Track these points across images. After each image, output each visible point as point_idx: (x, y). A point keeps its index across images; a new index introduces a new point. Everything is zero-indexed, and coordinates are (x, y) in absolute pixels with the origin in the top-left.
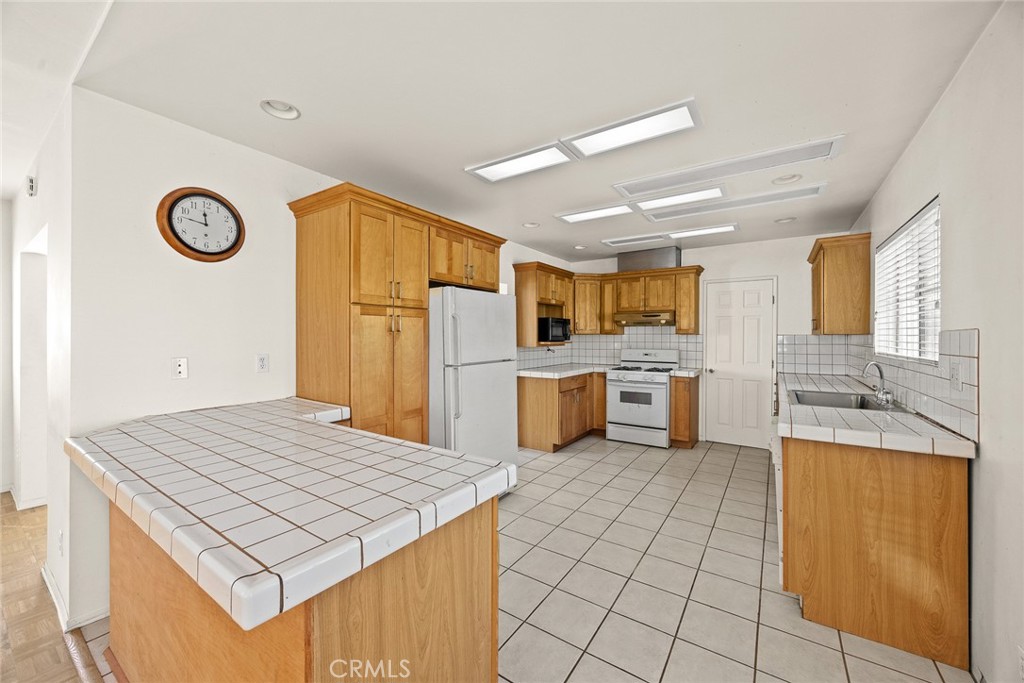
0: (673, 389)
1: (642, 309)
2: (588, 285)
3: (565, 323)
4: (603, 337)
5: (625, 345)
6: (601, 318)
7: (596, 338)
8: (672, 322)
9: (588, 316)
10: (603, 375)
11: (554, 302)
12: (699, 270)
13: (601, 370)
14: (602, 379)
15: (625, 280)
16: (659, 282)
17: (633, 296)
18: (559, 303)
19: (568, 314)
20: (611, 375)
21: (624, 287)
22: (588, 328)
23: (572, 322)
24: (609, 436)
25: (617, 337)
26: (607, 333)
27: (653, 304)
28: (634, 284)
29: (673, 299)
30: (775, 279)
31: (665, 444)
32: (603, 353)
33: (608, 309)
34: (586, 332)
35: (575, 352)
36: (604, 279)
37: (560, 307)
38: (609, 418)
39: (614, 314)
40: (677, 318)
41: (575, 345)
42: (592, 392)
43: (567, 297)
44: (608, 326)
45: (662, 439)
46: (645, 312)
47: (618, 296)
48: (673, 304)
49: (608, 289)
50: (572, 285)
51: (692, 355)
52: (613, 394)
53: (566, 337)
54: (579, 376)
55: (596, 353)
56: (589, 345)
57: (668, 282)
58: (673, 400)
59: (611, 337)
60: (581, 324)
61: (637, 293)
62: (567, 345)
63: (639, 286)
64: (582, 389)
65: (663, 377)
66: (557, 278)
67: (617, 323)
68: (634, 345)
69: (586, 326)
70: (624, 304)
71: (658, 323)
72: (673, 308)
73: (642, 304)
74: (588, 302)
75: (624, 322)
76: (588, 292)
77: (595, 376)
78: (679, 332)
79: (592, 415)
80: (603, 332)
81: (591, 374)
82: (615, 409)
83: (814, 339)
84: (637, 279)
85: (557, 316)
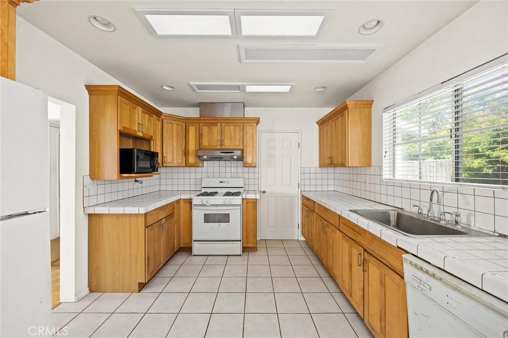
0: (245, 208)
1: (219, 147)
2: (175, 125)
3: (152, 156)
4: (187, 169)
5: (204, 175)
6: (186, 153)
7: (181, 169)
8: (241, 159)
9: (175, 152)
10: (190, 201)
11: (140, 134)
12: (257, 121)
13: (187, 197)
14: (188, 205)
15: (206, 124)
16: (232, 127)
17: (211, 137)
18: (146, 136)
19: (156, 147)
20: (196, 201)
21: (205, 130)
22: (175, 162)
23: (160, 155)
24: (195, 252)
25: (199, 169)
26: (191, 166)
27: (228, 144)
28: (213, 128)
29: (241, 141)
30: (300, 133)
31: (239, 252)
32: (187, 182)
33: (192, 146)
34: (173, 165)
35: (163, 182)
36: (188, 121)
37: (148, 140)
38: (194, 237)
39: (197, 151)
40: (244, 155)
41: (163, 176)
42: (179, 217)
43: (155, 133)
44: (192, 160)
45: (237, 248)
46: (221, 149)
47: (200, 137)
48: (241, 144)
49: (192, 130)
50: (160, 123)
51: (251, 181)
52: (198, 216)
53: (154, 169)
54: (167, 205)
55: (181, 182)
56: (175, 176)
57: (238, 128)
58: (245, 217)
59: (193, 169)
60: (168, 159)
61: (215, 134)
62: (155, 176)
63: (216, 130)
64: (170, 216)
65: (237, 200)
66: (143, 112)
67: (199, 157)
68: (211, 175)
69: (173, 160)
70: (205, 143)
71: (232, 159)
72: (241, 147)
73: (219, 143)
74: (175, 140)
75: (205, 157)
76: (175, 131)
77: (182, 202)
78: (245, 165)
79: (179, 237)
80: (187, 165)
81: (178, 201)
82: (200, 229)
83: (319, 170)
84: (215, 124)
85: (145, 148)
